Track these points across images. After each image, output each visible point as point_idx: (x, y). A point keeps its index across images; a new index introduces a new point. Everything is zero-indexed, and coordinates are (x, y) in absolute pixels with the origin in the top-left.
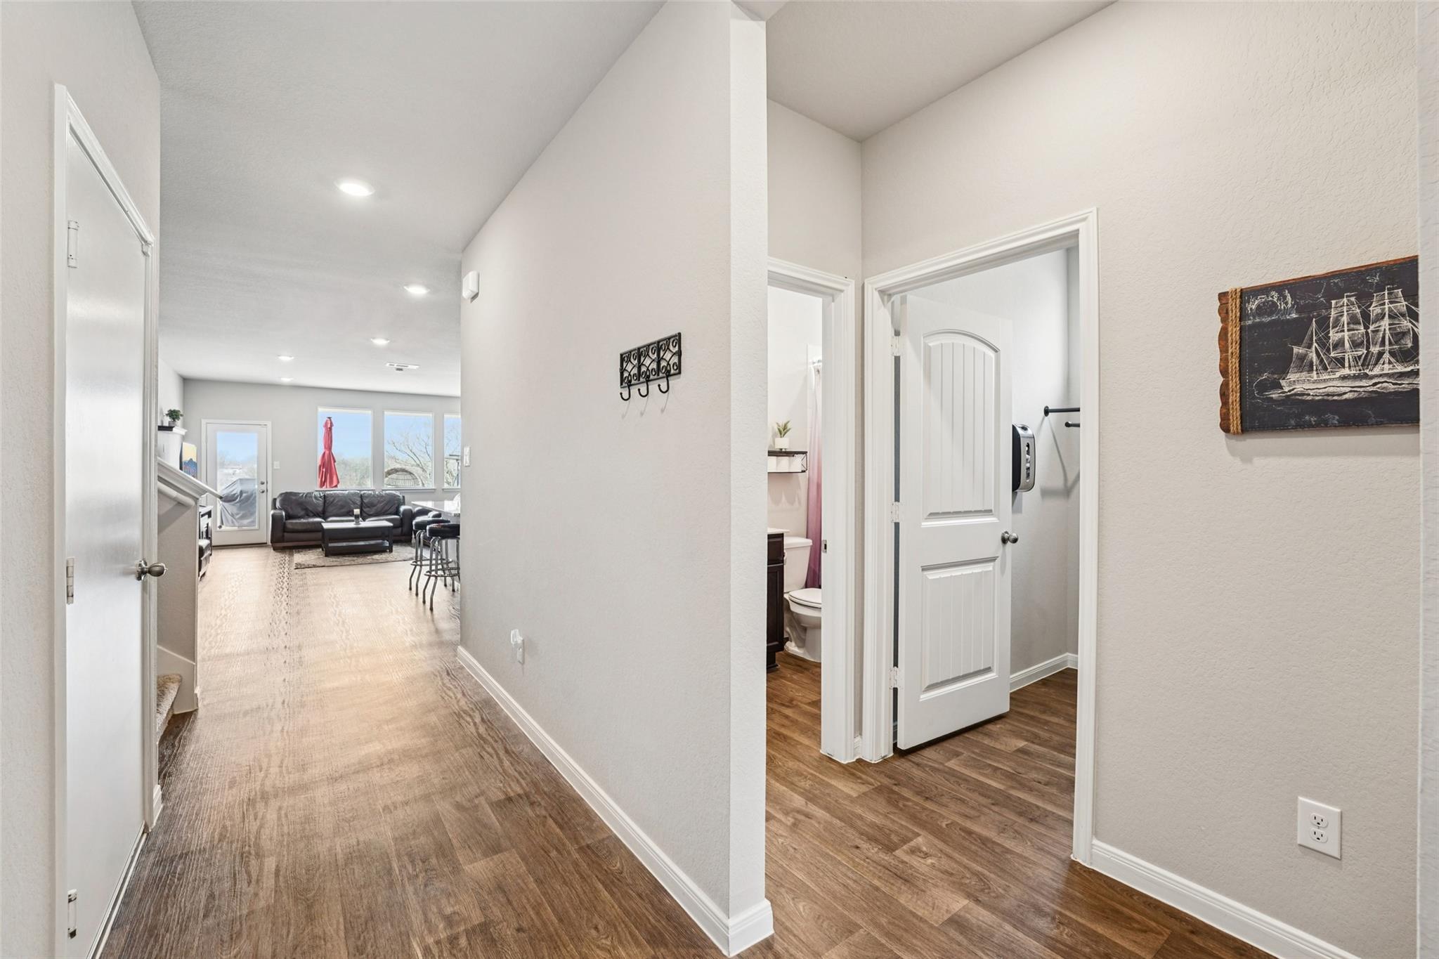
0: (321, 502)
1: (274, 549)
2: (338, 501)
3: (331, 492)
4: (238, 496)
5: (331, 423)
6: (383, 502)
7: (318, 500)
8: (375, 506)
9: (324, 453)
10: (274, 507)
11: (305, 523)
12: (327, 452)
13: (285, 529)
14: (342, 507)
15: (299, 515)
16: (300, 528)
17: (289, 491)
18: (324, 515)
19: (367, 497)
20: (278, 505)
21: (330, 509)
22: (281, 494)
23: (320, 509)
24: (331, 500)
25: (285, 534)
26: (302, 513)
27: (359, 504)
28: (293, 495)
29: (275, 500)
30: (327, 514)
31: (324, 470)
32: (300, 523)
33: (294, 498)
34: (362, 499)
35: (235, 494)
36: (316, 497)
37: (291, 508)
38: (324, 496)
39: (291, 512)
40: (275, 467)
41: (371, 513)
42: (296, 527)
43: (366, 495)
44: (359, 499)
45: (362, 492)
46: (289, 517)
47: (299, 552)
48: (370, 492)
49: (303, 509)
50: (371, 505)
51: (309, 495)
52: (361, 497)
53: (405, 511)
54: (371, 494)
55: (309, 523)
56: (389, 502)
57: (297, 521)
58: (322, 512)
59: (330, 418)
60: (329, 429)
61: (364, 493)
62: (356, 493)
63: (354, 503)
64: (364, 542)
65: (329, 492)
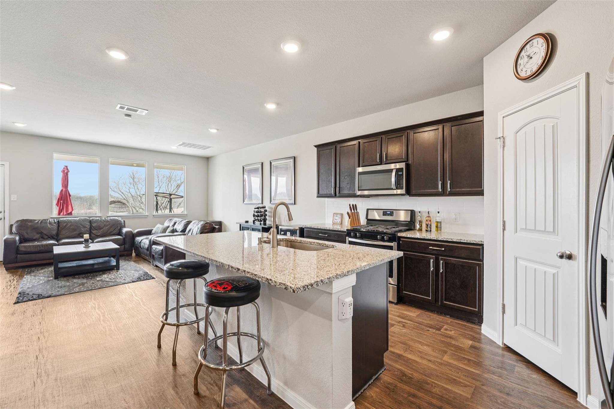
0: (55, 226)
1: (6, 270)
2: (70, 226)
3: (65, 219)
5: (67, 169)
6: (108, 225)
7: (52, 225)
8: (100, 229)
9: (62, 190)
10: (11, 233)
11: (38, 246)
12: (64, 189)
13: (17, 251)
14: (75, 230)
15: (34, 238)
16: (33, 250)
17: (25, 219)
18: (57, 237)
19: (95, 222)
20: (14, 230)
21: (63, 232)
22: (18, 221)
23: (54, 232)
24: (65, 224)
25: (18, 255)
26: (38, 236)
27: (89, 227)
28: (29, 222)
29: (11, 226)
30: (61, 236)
31: (62, 202)
32: (33, 246)
33: (30, 224)
34: (91, 224)
36: (50, 223)
37: (27, 233)
38: (58, 222)
39: (26, 236)
40: (12, 199)
41: (99, 234)
42: (29, 250)
43: (94, 220)
44: (89, 224)
45: (91, 219)
46: (23, 240)
47: (29, 273)
48: (97, 218)
49: (38, 233)
50: (99, 228)
51: (44, 221)
52: (90, 222)
53: (127, 232)
54: (99, 220)
55: (42, 245)
56: (113, 225)
57: (31, 244)
58: (55, 235)
59: (67, 165)
60: (66, 173)
61: (92, 219)
62: (86, 219)
63: (84, 227)
64: (93, 260)
65: (62, 219)
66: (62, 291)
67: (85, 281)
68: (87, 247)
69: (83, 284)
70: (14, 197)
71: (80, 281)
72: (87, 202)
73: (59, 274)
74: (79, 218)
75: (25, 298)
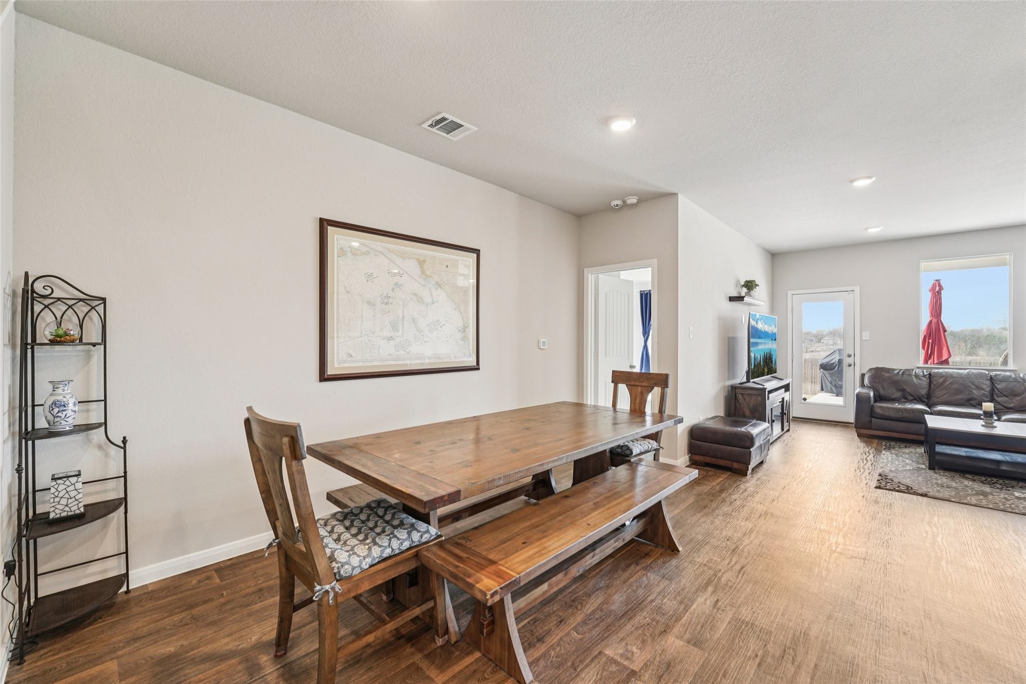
0: (925, 382)
1: (859, 436)
2: (951, 383)
3: (941, 371)
4: (836, 365)
5: (940, 285)
7: (920, 379)
8: (1016, 395)
9: (931, 322)
10: (862, 385)
11: (900, 409)
12: (935, 320)
13: (872, 413)
14: (959, 392)
15: (893, 397)
16: (892, 414)
17: (880, 366)
18: (929, 400)
19: (1001, 381)
20: (866, 381)
21: (938, 393)
22: (871, 370)
23: (924, 392)
24: (941, 380)
25: (873, 419)
26: (898, 394)
27: (988, 389)
28: (885, 372)
29: (863, 375)
30: (934, 399)
31: (930, 341)
32: (893, 409)
33: (887, 375)
34: (993, 383)
35: (834, 363)
36: (917, 376)
37: (883, 388)
38: (930, 374)
39: (882, 392)
40: (864, 338)
41: (1012, 405)
42: (887, 414)
43: (1000, 377)
44: (988, 383)
45: (993, 373)
46: (879, 398)
47: (889, 448)
48: (1008, 374)
49: (899, 390)
50: (1013, 394)
51: (907, 373)
52: (991, 379)
54: (1010, 377)
55: (906, 410)
57: (889, 405)
58: (925, 396)
59: (938, 279)
60: (937, 292)
61: (996, 375)
62: (982, 373)
63: (979, 388)
64: (1001, 454)
65: (937, 371)
66: (946, 493)
67: (987, 489)
68: (989, 425)
69: (985, 494)
70: (866, 335)
71: (977, 486)
72: (965, 341)
73: (937, 463)
74: (967, 371)
75: (889, 484)
